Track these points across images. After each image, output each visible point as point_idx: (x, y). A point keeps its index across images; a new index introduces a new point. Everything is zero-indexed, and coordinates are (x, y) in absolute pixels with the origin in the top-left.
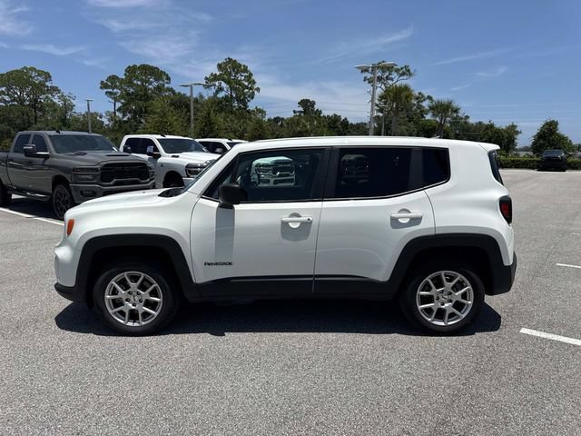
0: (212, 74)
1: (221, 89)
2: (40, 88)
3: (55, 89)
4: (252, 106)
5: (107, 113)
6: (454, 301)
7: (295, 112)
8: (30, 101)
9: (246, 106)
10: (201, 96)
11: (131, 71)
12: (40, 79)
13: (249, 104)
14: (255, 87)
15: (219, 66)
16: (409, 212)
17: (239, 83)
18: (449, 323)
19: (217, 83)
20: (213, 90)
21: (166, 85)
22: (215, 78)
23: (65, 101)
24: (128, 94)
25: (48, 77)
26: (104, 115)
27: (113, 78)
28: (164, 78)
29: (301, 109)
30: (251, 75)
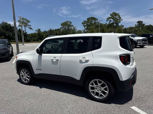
0: (108, 17)
1: (111, 21)
2: (69, 26)
3: (72, 25)
4: (120, 24)
5: (83, 30)
6: (102, 90)
7: (135, 25)
8: (67, 29)
9: (118, 25)
10: (106, 23)
11: (88, 19)
12: (70, 23)
13: (119, 24)
14: (121, 19)
15: (111, 15)
16: (85, 58)
17: (116, 19)
18: (100, 98)
19: (110, 19)
20: (109, 21)
21: (97, 22)
22: (109, 18)
23: (74, 28)
24: (87, 25)
25: (71, 23)
26: (82, 31)
27: (85, 21)
28: (96, 20)
29: (138, 24)
30: (120, 16)
